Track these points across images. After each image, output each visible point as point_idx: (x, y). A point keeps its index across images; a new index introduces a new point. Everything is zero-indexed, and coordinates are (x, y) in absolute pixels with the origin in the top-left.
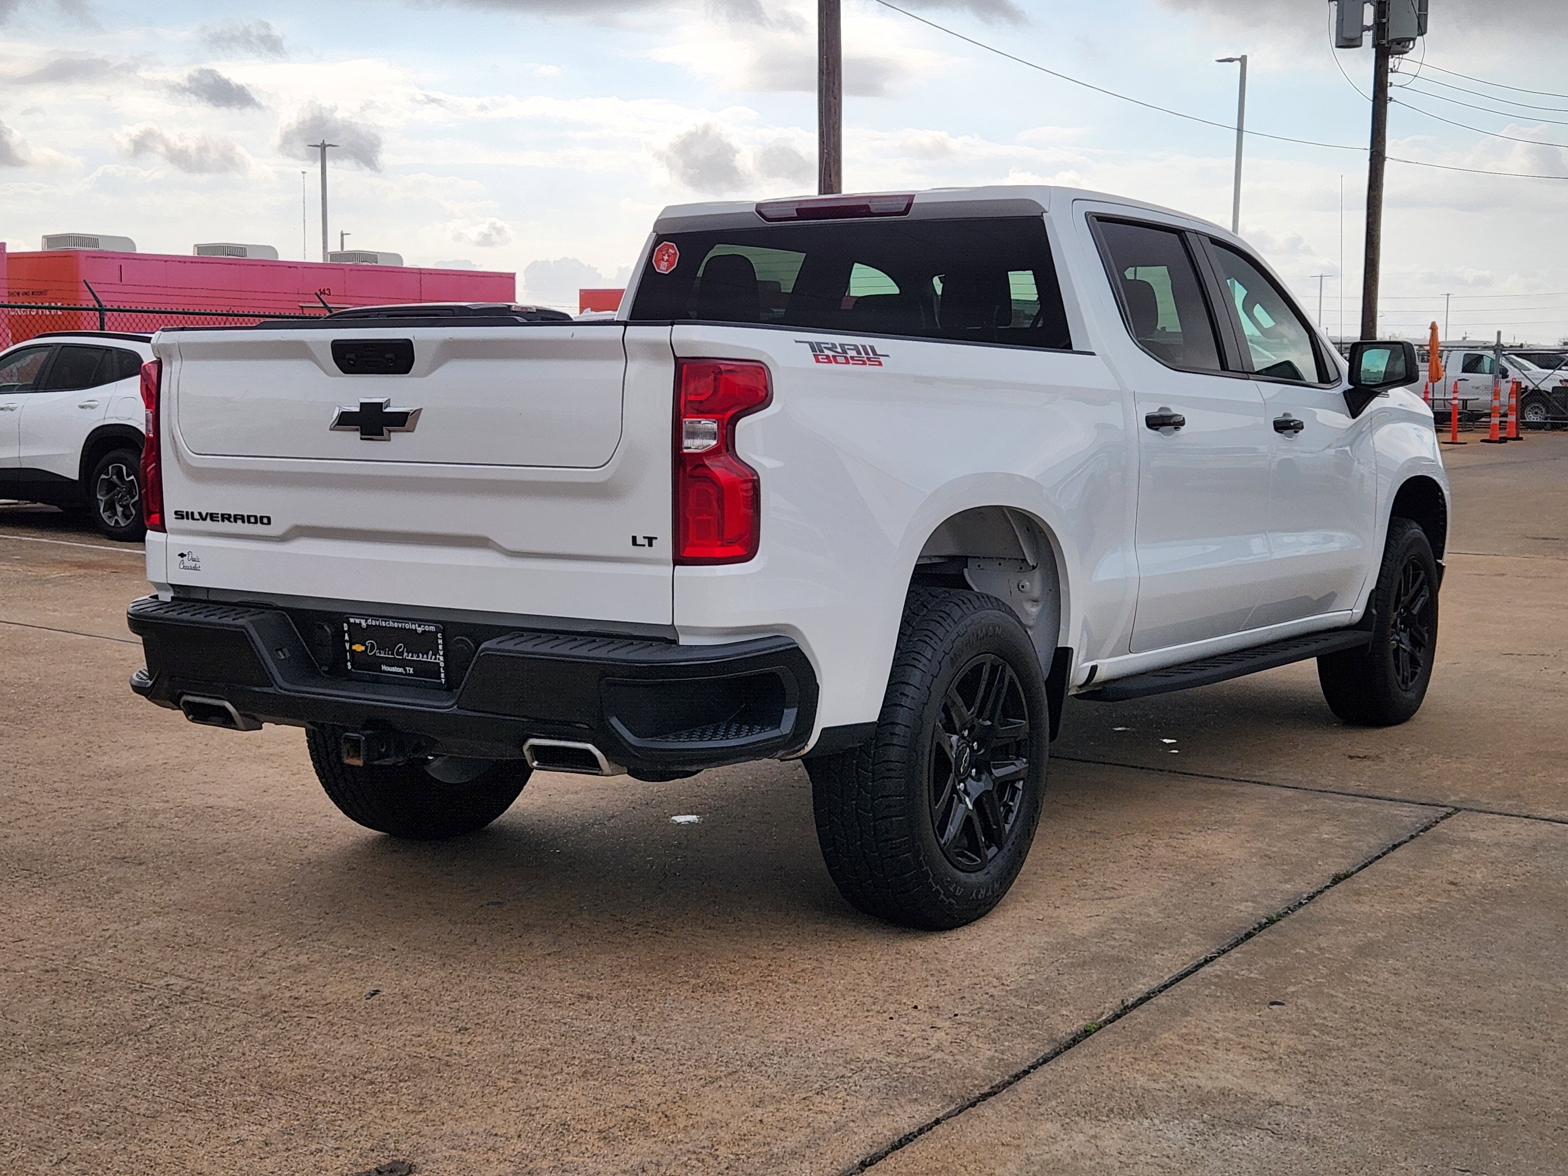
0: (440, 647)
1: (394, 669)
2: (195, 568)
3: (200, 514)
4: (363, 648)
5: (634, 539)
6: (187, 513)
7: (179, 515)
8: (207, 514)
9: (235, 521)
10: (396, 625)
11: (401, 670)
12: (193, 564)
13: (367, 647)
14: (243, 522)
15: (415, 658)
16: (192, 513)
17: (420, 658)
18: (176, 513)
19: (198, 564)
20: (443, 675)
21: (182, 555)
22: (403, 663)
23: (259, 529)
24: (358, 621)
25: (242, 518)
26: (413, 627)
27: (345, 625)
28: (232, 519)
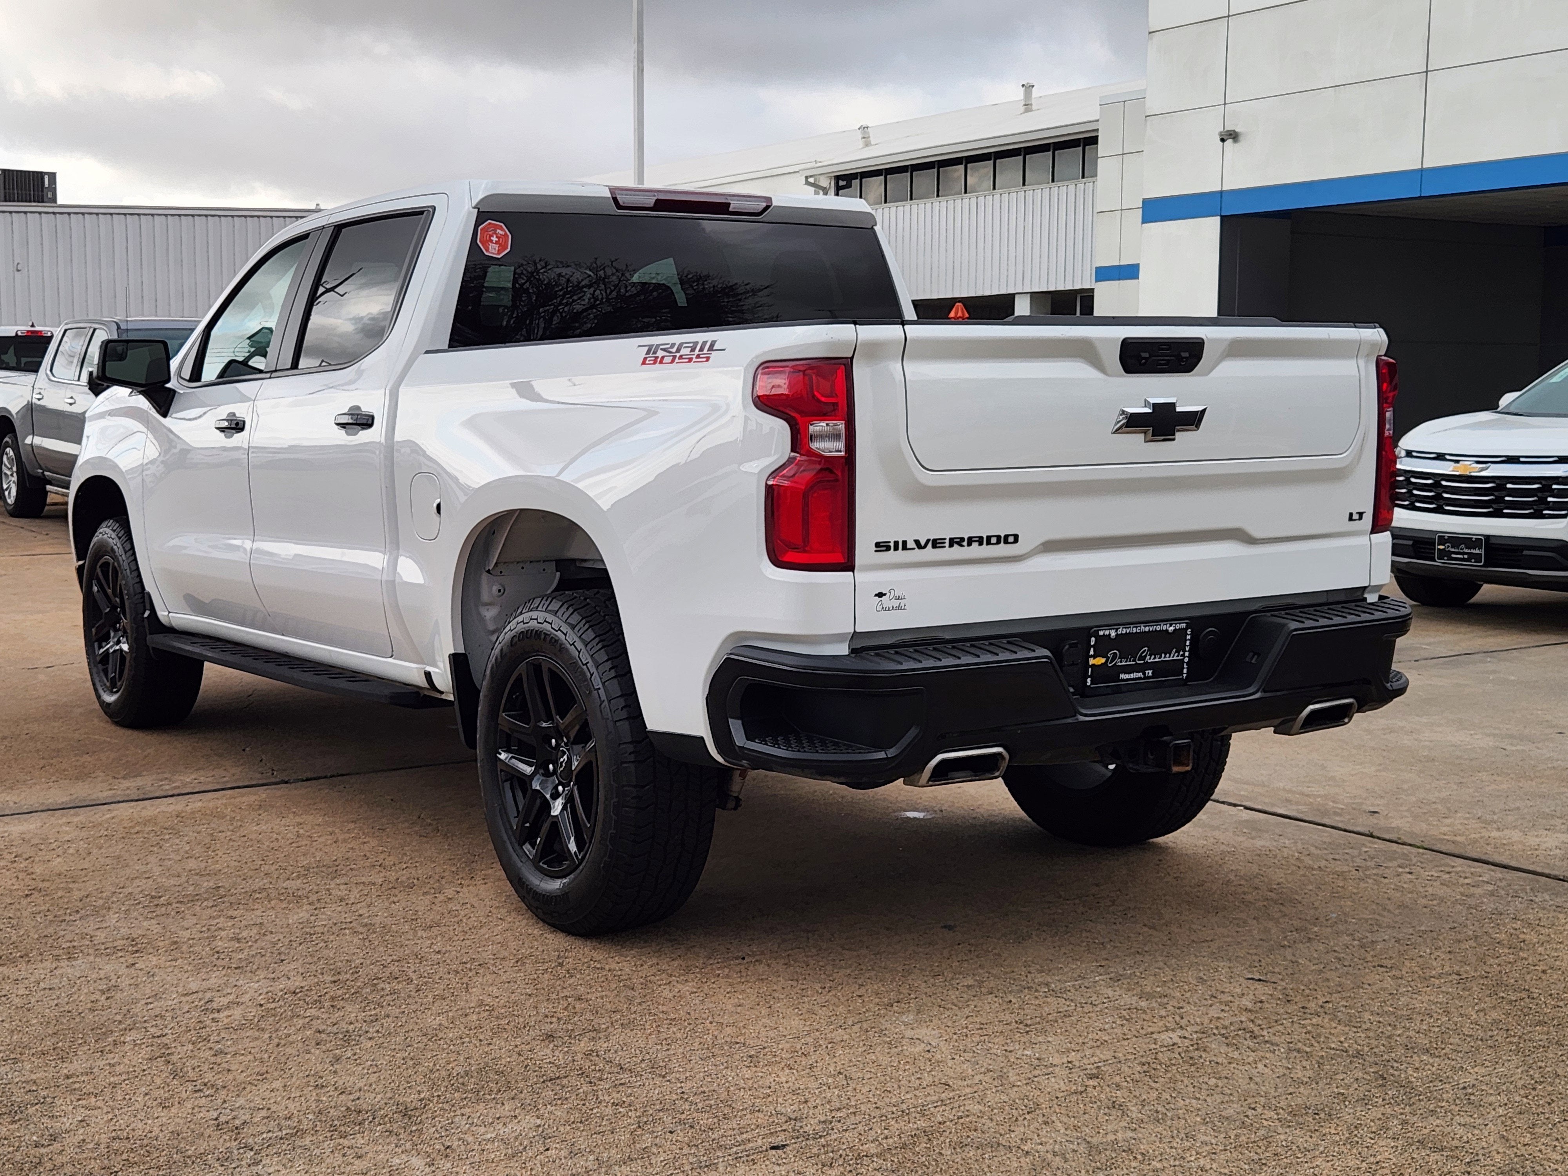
0: (1188, 643)
1: (1132, 676)
2: (899, 608)
3: (917, 542)
4: (1103, 660)
5: (1351, 515)
6: (896, 543)
7: (882, 547)
8: (928, 541)
9: (969, 544)
10: (1147, 629)
11: (1140, 675)
12: (896, 603)
13: (1108, 658)
14: (981, 544)
15: (1157, 660)
16: (905, 543)
17: (1163, 659)
18: (878, 545)
19: (903, 602)
20: (1185, 671)
21: (880, 595)
22: (1142, 668)
23: (1002, 550)
24: (1107, 633)
25: (980, 541)
26: (1164, 628)
27: (1093, 639)
28: (965, 543)
